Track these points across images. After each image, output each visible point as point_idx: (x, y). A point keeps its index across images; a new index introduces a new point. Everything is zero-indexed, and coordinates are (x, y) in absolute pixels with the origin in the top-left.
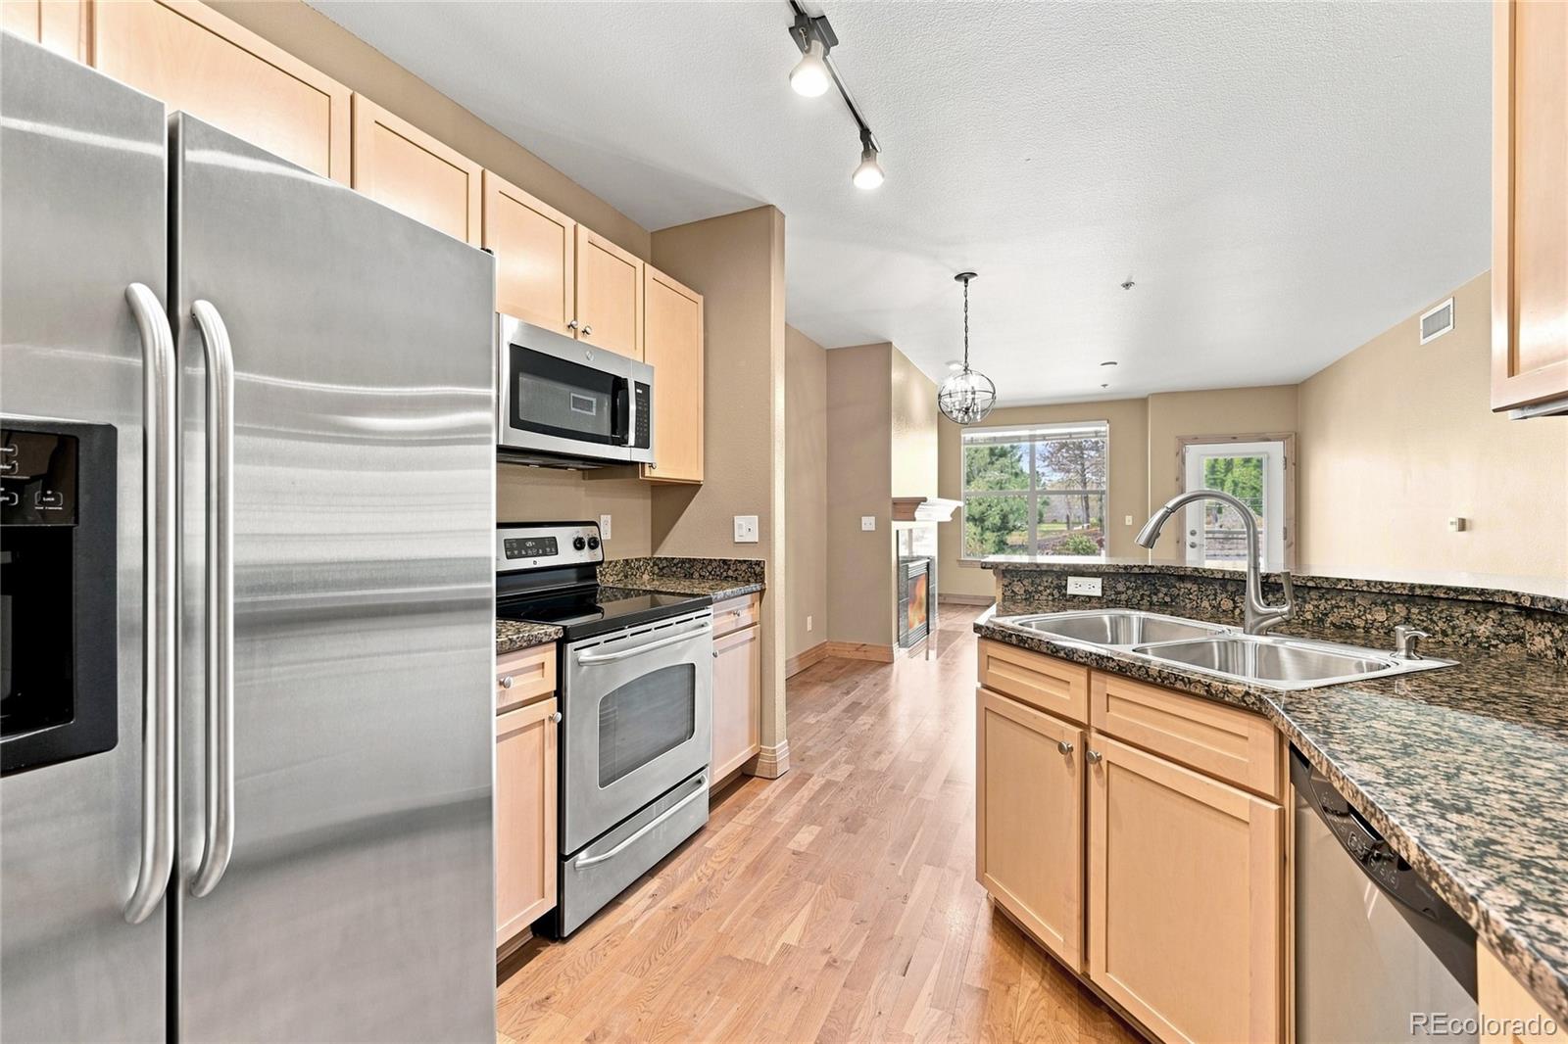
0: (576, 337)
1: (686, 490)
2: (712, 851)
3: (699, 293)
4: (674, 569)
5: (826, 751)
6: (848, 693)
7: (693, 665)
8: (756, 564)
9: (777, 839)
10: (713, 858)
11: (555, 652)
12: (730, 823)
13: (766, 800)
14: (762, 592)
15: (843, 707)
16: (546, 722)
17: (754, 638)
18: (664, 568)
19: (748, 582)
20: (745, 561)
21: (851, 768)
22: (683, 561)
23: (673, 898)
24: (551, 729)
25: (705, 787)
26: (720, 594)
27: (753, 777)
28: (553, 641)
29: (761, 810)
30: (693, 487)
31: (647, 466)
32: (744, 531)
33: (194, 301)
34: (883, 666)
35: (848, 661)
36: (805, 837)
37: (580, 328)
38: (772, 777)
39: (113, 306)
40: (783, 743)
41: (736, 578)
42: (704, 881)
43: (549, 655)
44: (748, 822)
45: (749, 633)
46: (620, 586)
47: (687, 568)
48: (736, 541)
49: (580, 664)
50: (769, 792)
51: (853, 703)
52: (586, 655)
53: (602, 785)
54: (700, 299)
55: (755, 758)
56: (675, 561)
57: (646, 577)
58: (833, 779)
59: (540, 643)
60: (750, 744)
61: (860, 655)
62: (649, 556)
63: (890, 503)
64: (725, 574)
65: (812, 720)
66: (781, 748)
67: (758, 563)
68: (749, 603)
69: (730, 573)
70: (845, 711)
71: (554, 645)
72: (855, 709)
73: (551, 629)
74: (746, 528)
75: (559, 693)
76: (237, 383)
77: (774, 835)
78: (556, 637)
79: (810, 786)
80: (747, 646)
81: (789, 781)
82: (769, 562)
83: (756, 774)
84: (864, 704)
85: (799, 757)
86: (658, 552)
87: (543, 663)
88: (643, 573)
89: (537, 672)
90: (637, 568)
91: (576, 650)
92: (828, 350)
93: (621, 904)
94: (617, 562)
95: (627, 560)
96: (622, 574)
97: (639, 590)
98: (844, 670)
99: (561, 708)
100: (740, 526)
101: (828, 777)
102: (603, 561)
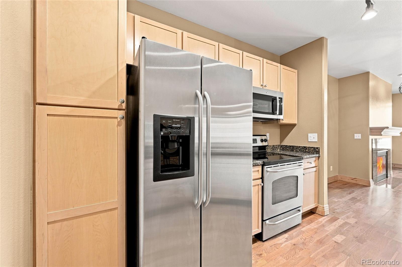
0: (263, 88)
1: (292, 126)
2: (303, 232)
3: (296, 70)
4: (287, 148)
5: (343, 212)
6: (350, 194)
7: (297, 176)
8: (316, 148)
9: (327, 235)
10: (304, 234)
11: (261, 168)
12: (309, 225)
13: (321, 222)
14: (319, 157)
15: (349, 198)
16: (259, 185)
17: (316, 171)
18: (284, 148)
19: (314, 154)
20: (312, 147)
21: (356, 220)
22: (290, 146)
23: (293, 241)
24: (260, 187)
25: (301, 212)
26: (305, 157)
27: (315, 213)
28: (261, 165)
29: (320, 225)
30: (293, 125)
31: (281, 120)
32: (312, 138)
33: (204, 92)
34: (366, 187)
35: (349, 183)
36: (339, 238)
37: (264, 85)
38: (323, 215)
39: (194, 95)
40: (327, 205)
41: (309, 152)
42: (303, 240)
43: (260, 168)
44: (315, 227)
45: (314, 169)
46: (272, 152)
47: (292, 148)
48: (309, 141)
49: (267, 171)
50: (322, 220)
51: (353, 197)
52: (269, 169)
53: (273, 204)
54: (296, 71)
55: (316, 208)
56: (288, 146)
57: (278, 150)
58: (348, 222)
59: (258, 165)
60: (315, 203)
61: (353, 181)
62: (279, 144)
63: (369, 129)
64: (305, 151)
65: (336, 200)
66: (326, 206)
67: (317, 148)
68: (314, 160)
69: (307, 150)
70: (349, 200)
71: (261, 166)
72: (354, 200)
73: (261, 162)
74: (313, 138)
75: (262, 178)
76: (212, 108)
77: (326, 234)
78: (262, 164)
79: (339, 222)
80: (314, 173)
81: (330, 218)
82: (322, 148)
83: (316, 213)
84: (358, 199)
85: (332, 211)
86: (282, 143)
87: (258, 170)
88: (278, 149)
89: (257, 172)
90: (276, 148)
91: (266, 168)
92: (339, 79)
93: (277, 238)
94: (271, 146)
95: (273, 145)
96: (272, 149)
97: (276, 153)
98: (346, 186)
99: (263, 182)
100: (311, 137)
101: (346, 220)
102: (268, 145)
